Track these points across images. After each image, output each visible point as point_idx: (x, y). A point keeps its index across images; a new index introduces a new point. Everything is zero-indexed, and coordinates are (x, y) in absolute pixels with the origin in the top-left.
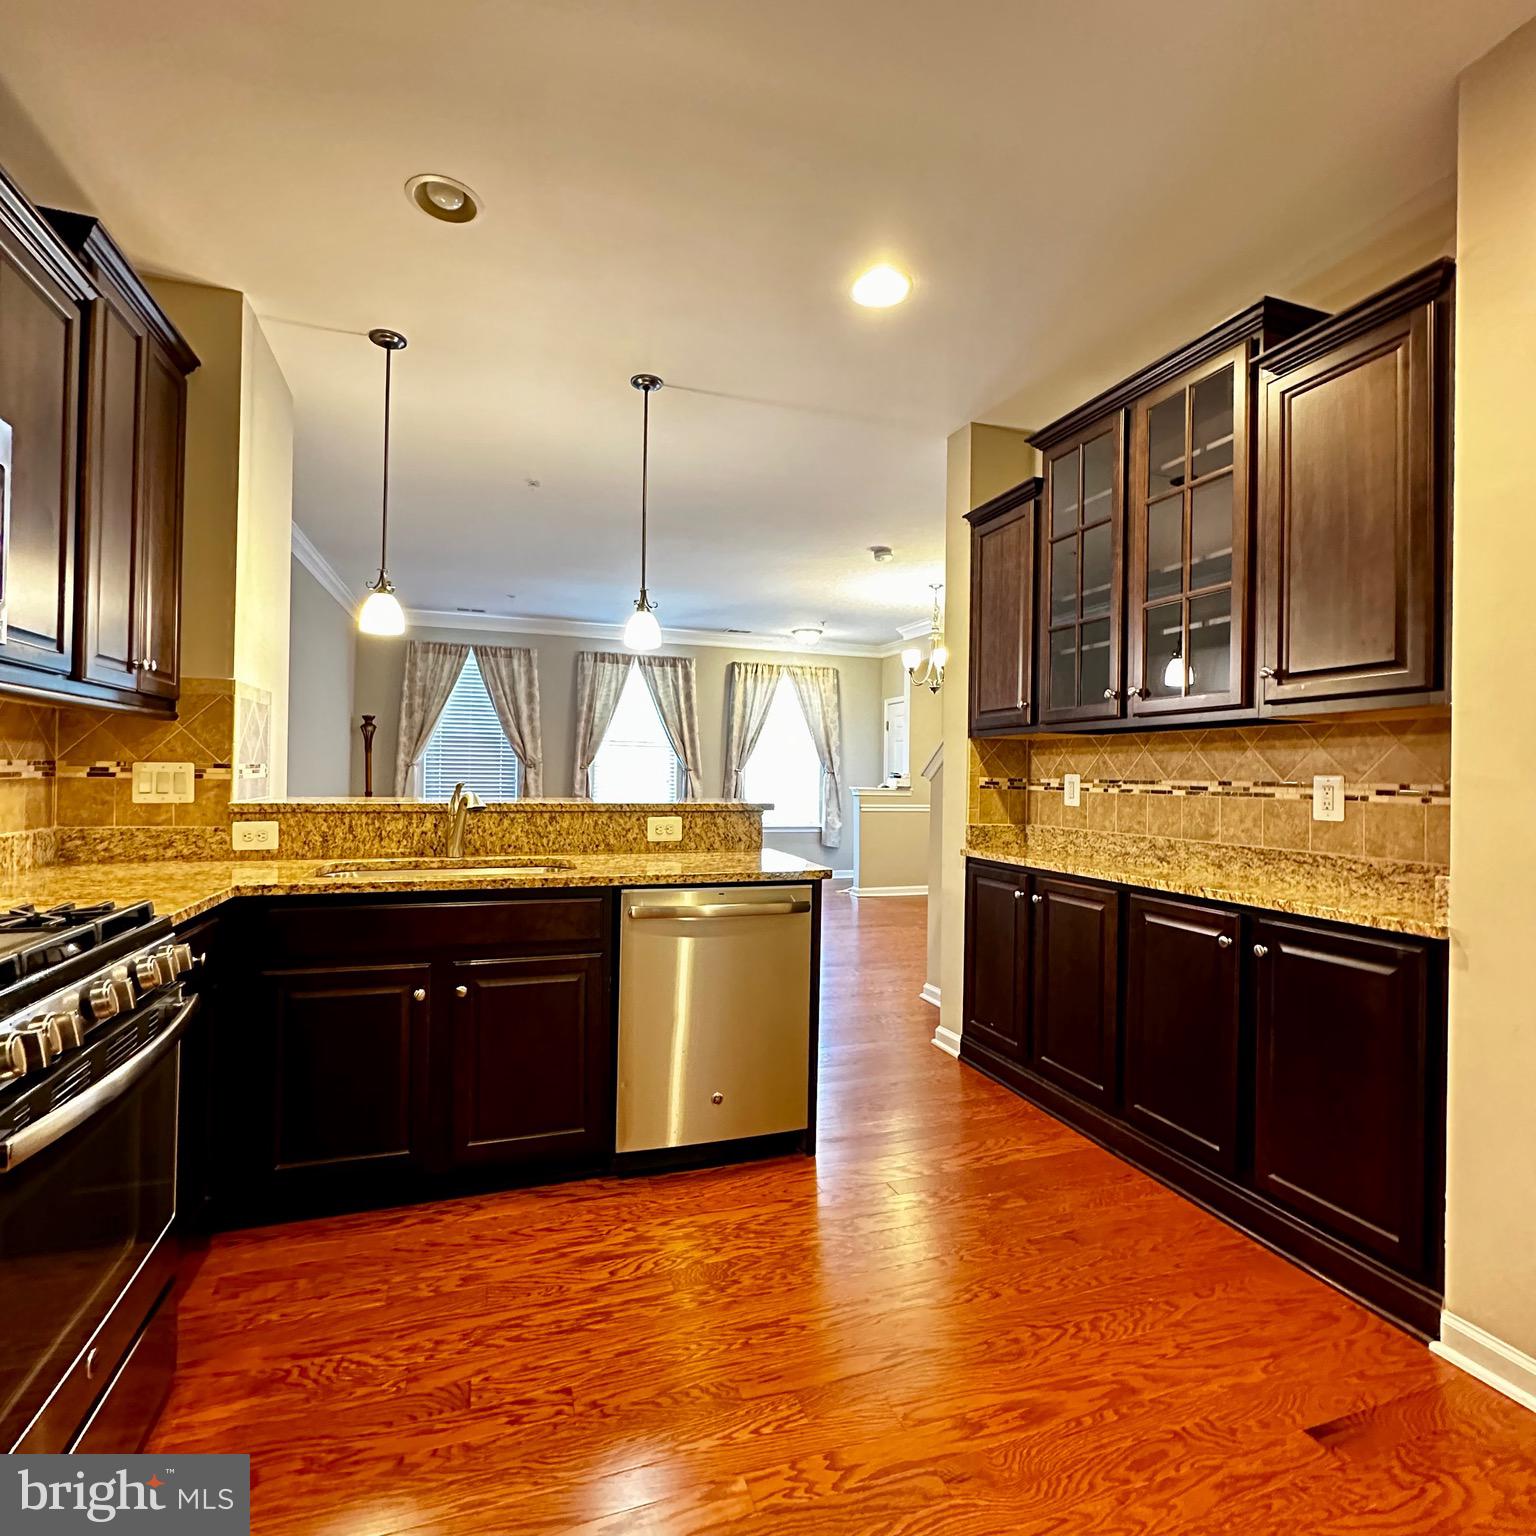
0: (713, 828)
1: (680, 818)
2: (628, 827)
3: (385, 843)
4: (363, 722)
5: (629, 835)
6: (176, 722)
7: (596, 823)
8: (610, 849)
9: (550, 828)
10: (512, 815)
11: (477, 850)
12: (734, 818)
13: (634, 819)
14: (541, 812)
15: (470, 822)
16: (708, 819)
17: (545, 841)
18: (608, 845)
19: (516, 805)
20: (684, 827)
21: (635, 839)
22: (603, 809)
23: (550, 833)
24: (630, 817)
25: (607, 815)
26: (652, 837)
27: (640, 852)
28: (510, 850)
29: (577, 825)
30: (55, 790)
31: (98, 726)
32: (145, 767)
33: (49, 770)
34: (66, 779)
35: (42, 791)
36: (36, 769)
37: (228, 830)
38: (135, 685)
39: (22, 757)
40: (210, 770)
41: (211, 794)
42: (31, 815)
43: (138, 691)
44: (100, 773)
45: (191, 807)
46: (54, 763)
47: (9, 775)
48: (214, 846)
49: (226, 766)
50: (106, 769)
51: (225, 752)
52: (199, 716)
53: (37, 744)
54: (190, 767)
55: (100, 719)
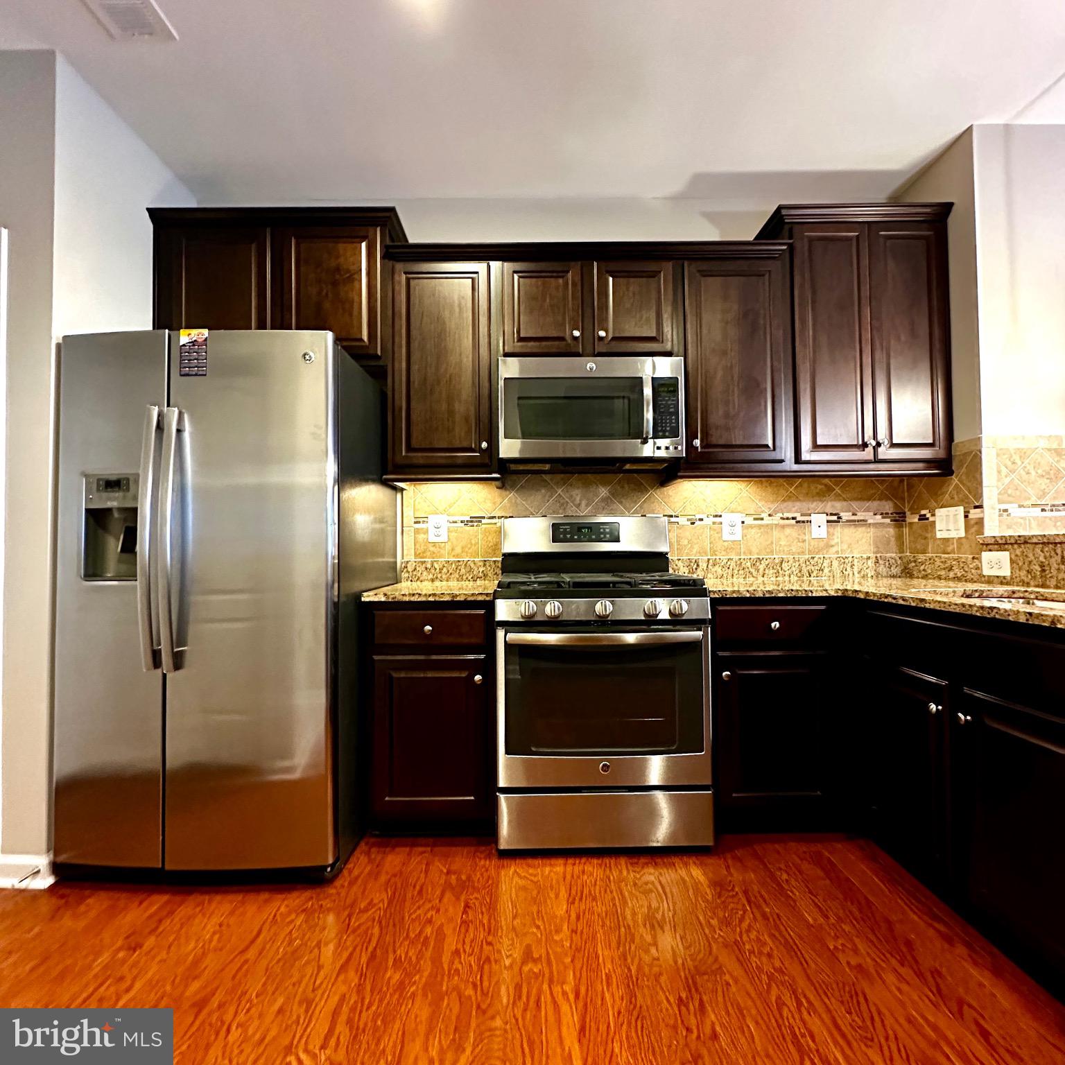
6: (954, 477)
30: (906, 530)
31: (920, 486)
32: (940, 512)
33: (899, 519)
34: (911, 524)
35: (891, 531)
36: (883, 518)
37: (979, 559)
38: (871, 457)
39: (867, 510)
40: (972, 511)
41: (973, 530)
42: (879, 545)
43: (877, 461)
44: (923, 518)
45: (964, 540)
46: (905, 513)
47: (854, 521)
48: (973, 571)
49: (980, 507)
50: (925, 515)
51: (979, 495)
52: (964, 470)
53: (884, 502)
54: (961, 510)
55: (921, 482)
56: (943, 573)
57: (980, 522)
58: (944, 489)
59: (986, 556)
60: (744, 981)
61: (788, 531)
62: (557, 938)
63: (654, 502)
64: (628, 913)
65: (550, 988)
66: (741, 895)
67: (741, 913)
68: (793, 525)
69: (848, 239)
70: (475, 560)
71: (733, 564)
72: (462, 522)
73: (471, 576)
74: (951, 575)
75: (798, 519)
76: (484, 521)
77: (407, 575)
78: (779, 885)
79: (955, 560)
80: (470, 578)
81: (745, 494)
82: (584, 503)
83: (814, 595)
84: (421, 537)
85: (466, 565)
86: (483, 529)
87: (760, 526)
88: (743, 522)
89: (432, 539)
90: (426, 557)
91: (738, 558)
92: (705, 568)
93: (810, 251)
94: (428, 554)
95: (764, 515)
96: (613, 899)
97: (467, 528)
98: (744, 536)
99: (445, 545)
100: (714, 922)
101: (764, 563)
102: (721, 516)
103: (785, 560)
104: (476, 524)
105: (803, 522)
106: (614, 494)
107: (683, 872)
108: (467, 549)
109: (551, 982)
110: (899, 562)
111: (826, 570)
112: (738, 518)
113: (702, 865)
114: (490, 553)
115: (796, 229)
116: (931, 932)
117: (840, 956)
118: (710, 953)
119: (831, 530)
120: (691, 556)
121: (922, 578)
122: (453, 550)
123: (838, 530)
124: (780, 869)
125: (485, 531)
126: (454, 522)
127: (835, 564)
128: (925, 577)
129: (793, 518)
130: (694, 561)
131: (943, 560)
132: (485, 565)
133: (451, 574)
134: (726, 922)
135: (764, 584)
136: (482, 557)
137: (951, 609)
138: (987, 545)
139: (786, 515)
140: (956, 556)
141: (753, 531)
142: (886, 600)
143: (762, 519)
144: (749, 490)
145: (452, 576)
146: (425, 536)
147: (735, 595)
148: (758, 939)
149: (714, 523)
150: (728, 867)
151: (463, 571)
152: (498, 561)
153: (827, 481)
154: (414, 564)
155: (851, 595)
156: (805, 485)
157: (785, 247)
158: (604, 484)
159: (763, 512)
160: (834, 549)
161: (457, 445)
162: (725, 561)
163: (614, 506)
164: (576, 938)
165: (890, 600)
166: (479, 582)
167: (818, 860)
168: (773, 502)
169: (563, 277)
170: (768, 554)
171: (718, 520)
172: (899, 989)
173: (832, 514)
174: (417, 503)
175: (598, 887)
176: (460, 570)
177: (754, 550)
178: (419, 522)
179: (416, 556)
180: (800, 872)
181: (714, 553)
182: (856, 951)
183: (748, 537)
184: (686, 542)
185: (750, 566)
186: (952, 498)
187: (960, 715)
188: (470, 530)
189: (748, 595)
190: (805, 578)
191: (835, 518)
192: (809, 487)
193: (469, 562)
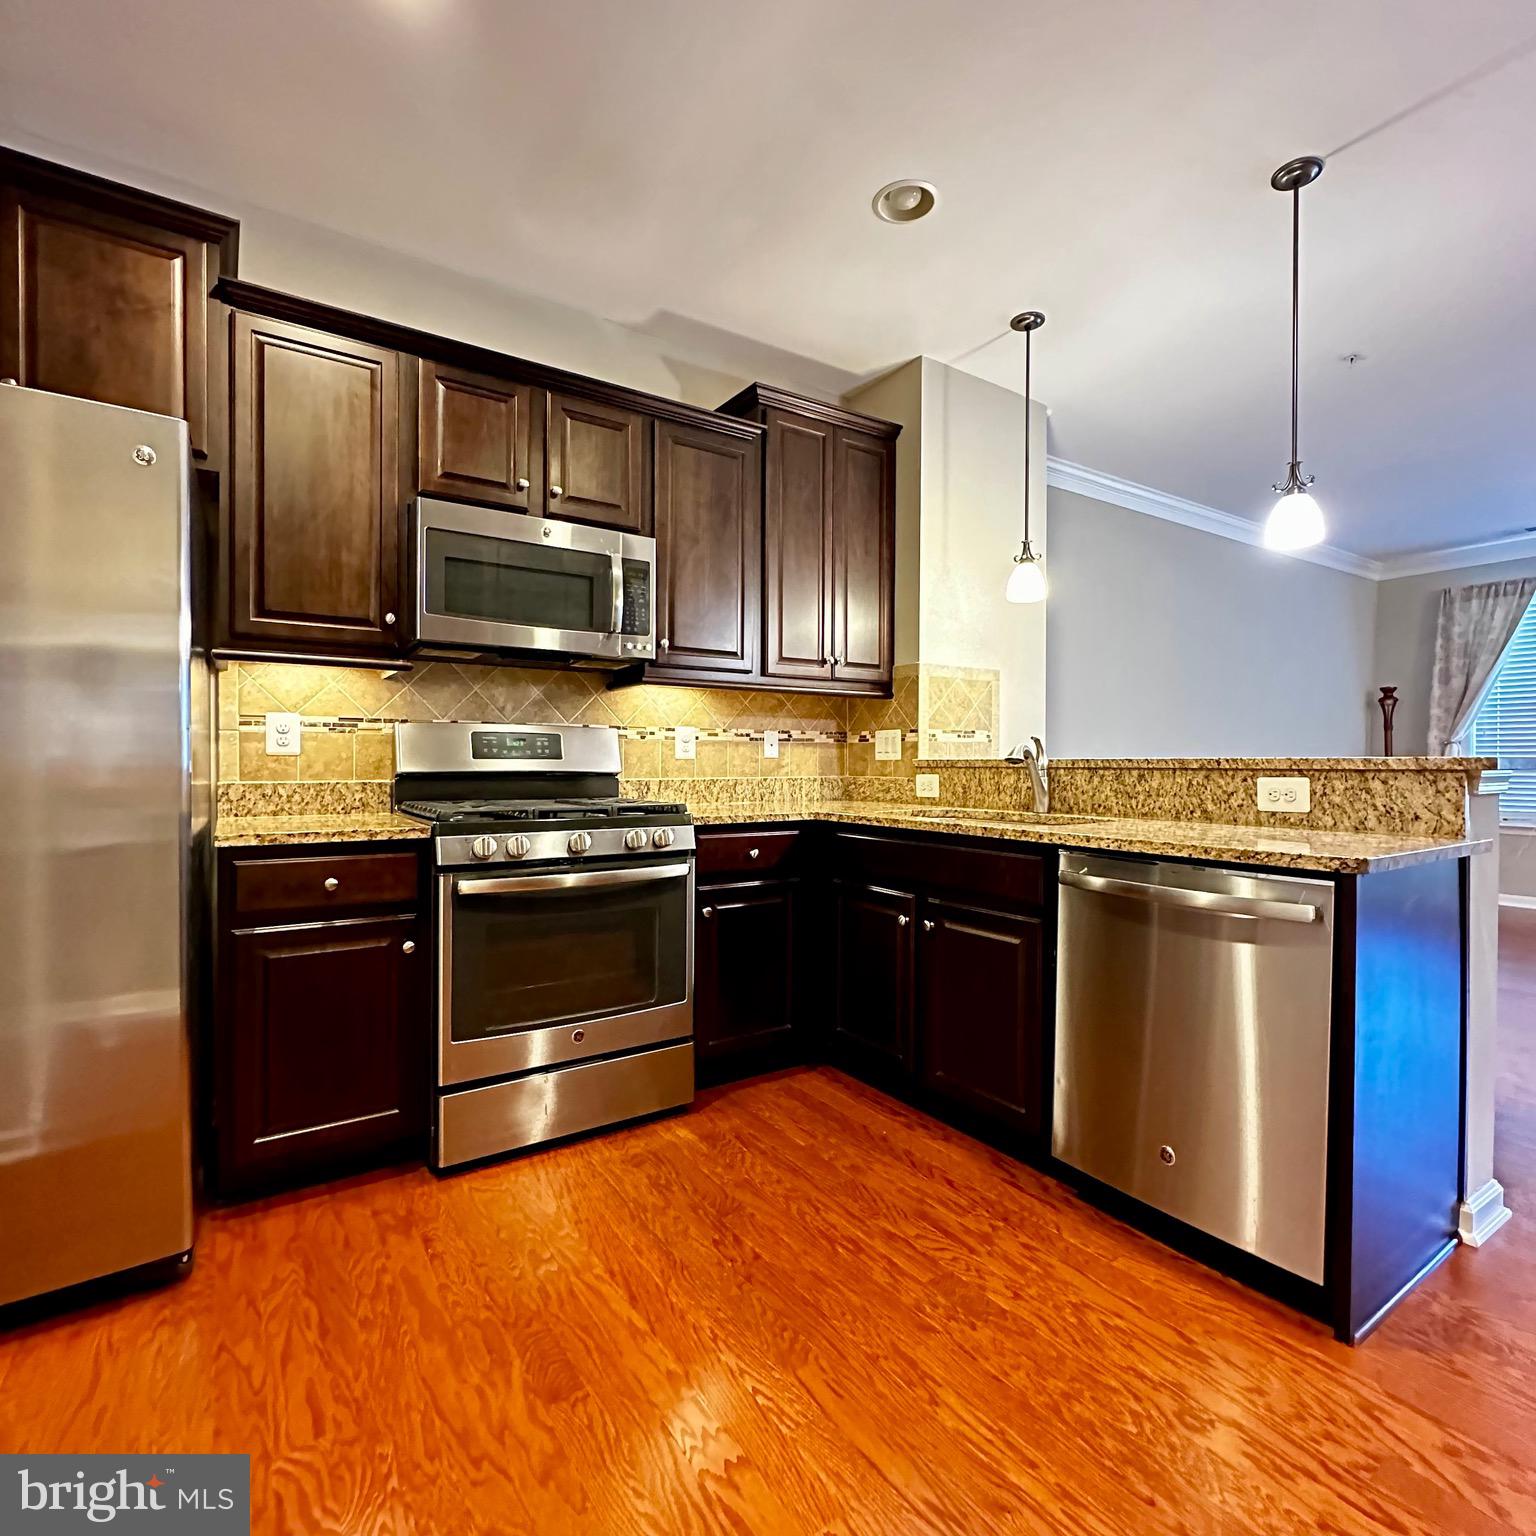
0: (1364, 795)
1: (1307, 780)
2: (1230, 790)
3: (1002, 795)
4: (1382, 695)
5: (1232, 800)
6: (893, 700)
7: (1190, 784)
8: (1207, 817)
9: (1139, 788)
10: (1101, 772)
11: (1071, 808)
12: (1403, 782)
13: (1238, 780)
14: (1129, 769)
15: (1065, 779)
16: (1355, 781)
17: (1134, 802)
18: (1205, 811)
19: (1102, 761)
20: (1313, 793)
21: (1241, 806)
22: (1195, 766)
23: (1138, 793)
24: (1233, 778)
25: (1204, 773)
26: (1263, 804)
27: (1247, 823)
28: (1101, 810)
29: (1168, 783)
30: (846, 751)
31: (861, 706)
32: (880, 734)
33: (841, 738)
34: (851, 744)
35: (834, 752)
36: (828, 737)
37: (914, 781)
38: (829, 675)
39: (815, 729)
40: (909, 735)
41: (908, 753)
42: (825, 767)
43: (834, 679)
44: (863, 739)
45: (900, 763)
46: (846, 733)
47: (803, 740)
48: (908, 793)
49: (916, 731)
50: (865, 736)
51: (915, 720)
52: (903, 694)
53: (829, 721)
54: (898, 732)
55: (862, 702)
56: (880, 795)
57: (915, 746)
58: (884, 712)
59: (920, 778)
60: (766, 1207)
61: (742, 749)
62: (562, 1233)
63: (598, 710)
64: (629, 1187)
65: (580, 1279)
66: (734, 1141)
67: (740, 1155)
68: (745, 743)
69: (815, 437)
70: (349, 782)
71: (686, 787)
72: (325, 725)
73: (342, 806)
74: (889, 797)
75: (752, 736)
76: (361, 725)
77: (227, 806)
78: (765, 1123)
79: (892, 782)
80: (339, 809)
81: (699, 705)
82: (509, 707)
83: (790, 819)
84: (252, 746)
85: (332, 790)
86: (359, 738)
87: (714, 743)
88: (697, 738)
89: (272, 748)
90: (261, 778)
91: (691, 779)
92: (656, 792)
93: (782, 442)
94: (266, 772)
95: (719, 731)
96: (606, 1180)
97: (334, 735)
98: (697, 754)
99: (296, 761)
100: (719, 1170)
101: (718, 785)
102: (674, 730)
103: (739, 782)
104: (348, 729)
105: (756, 739)
106: (550, 697)
107: (668, 1137)
108: (333, 767)
109: (577, 1273)
110: (840, 783)
111: (777, 793)
112: (691, 732)
113: (687, 1125)
114: (370, 773)
115: (771, 414)
116: (897, 1125)
117: (836, 1163)
118: (727, 1197)
119: (782, 750)
120: (640, 776)
121: (862, 800)
122: (309, 767)
123: (789, 748)
124: (761, 1109)
125: (364, 741)
126: (311, 725)
127: (786, 786)
128: (864, 799)
129: (748, 735)
130: (644, 783)
131: (881, 782)
132: (364, 790)
133: (307, 803)
134: (730, 1167)
135: (718, 809)
136: (358, 777)
137: (921, 828)
138: (921, 768)
139: (740, 731)
140: (893, 778)
141: (707, 748)
142: (860, 823)
143: (716, 735)
144: (705, 701)
145: (310, 807)
146: (261, 745)
147: (717, 822)
148: (765, 1173)
149: (666, 738)
150: (711, 1120)
151: (328, 799)
152: (386, 785)
153: (780, 696)
154: (242, 789)
155: (823, 819)
156: (759, 698)
157: (759, 432)
158: (536, 682)
159: (718, 726)
160: (785, 770)
161: (344, 612)
162: (678, 784)
163: (548, 712)
164: (584, 1227)
165: (864, 822)
166: (354, 815)
167: (790, 1093)
168: (728, 715)
169: (506, 402)
170: (721, 775)
171: (670, 734)
172: (886, 1173)
173: (783, 732)
174: (245, 693)
175: (582, 1174)
176: (323, 797)
177: (709, 770)
178: (249, 723)
179: (242, 775)
180: (779, 1107)
181: (665, 773)
182: (845, 1155)
183: (702, 755)
184: (635, 760)
185: (703, 789)
186: (891, 721)
187: (926, 922)
188: (337, 739)
189: (730, 822)
190: (757, 802)
191: (786, 736)
192: (763, 700)
193: (338, 786)
